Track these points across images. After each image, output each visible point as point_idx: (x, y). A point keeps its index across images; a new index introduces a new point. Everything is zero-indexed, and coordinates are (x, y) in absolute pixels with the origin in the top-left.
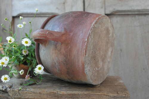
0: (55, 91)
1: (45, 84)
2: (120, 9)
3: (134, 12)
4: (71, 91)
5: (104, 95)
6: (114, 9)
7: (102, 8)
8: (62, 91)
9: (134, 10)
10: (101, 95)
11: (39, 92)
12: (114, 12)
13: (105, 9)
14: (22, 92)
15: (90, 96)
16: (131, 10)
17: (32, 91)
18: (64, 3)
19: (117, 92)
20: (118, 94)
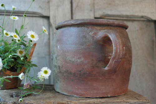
0: (64, 102)
2: (110, 13)
3: (123, 17)
4: (85, 100)
5: (124, 102)
6: (104, 13)
7: (91, 10)
8: (73, 101)
9: (123, 15)
10: (120, 102)
12: (103, 15)
13: (94, 12)
16: (120, 15)
18: (49, 2)
19: (135, 97)
20: (138, 99)
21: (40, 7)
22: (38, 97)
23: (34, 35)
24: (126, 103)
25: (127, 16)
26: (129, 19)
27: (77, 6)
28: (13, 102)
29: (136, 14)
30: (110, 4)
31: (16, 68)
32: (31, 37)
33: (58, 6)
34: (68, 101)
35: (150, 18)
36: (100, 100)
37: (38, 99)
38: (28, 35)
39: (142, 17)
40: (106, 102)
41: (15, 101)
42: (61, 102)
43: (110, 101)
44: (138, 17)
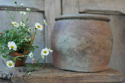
0: (60, 75)
1: (44, 70)
2: (91, 8)
3: (101, 12)
4: (75, 74)
5: (105, 75)
6: (86, 8)
7: (76, 7)
8: (67, 75)
9: (101, 10)
10: (102, 75)
11: (44, 77)
12: (86, 10)
13: (79, 8)
14: (27, 78)
15: (93, 77)
16: (99, 10)
17: (37, 77)
19: (113, 72)
20: (115, 74)
21: (37, 4)
22: (40, 72)
23: (40, 26)
24: (106, 76)
25: (104, 11)
26: (106, 13)
27: (66, 3)
28: (22, 75)
29: (111, 10)
30: (91, 2)
31: (22, 50)
32: (38, 27)
33: (51, 3)
34: (63, 74)
35: (122, 13)
36: (87, 74)
37: (41, 73)
38: (35, 25)
39: (116, 12)
40: (91, 75)
41: (24, 74)
42: (58, 75)
43: (94, 75)
44: (112, 11)
